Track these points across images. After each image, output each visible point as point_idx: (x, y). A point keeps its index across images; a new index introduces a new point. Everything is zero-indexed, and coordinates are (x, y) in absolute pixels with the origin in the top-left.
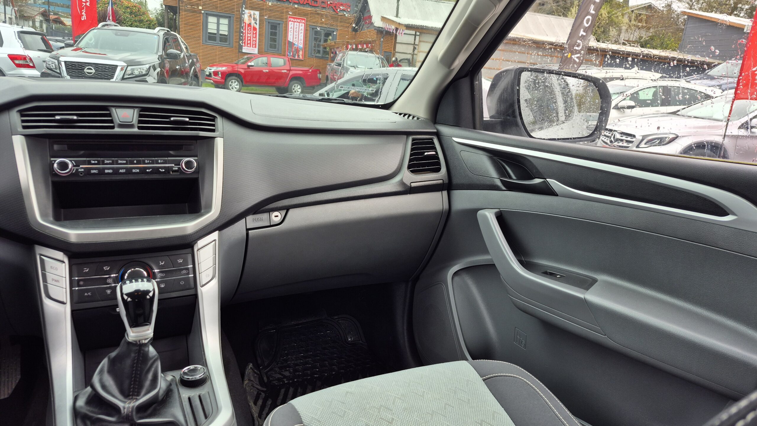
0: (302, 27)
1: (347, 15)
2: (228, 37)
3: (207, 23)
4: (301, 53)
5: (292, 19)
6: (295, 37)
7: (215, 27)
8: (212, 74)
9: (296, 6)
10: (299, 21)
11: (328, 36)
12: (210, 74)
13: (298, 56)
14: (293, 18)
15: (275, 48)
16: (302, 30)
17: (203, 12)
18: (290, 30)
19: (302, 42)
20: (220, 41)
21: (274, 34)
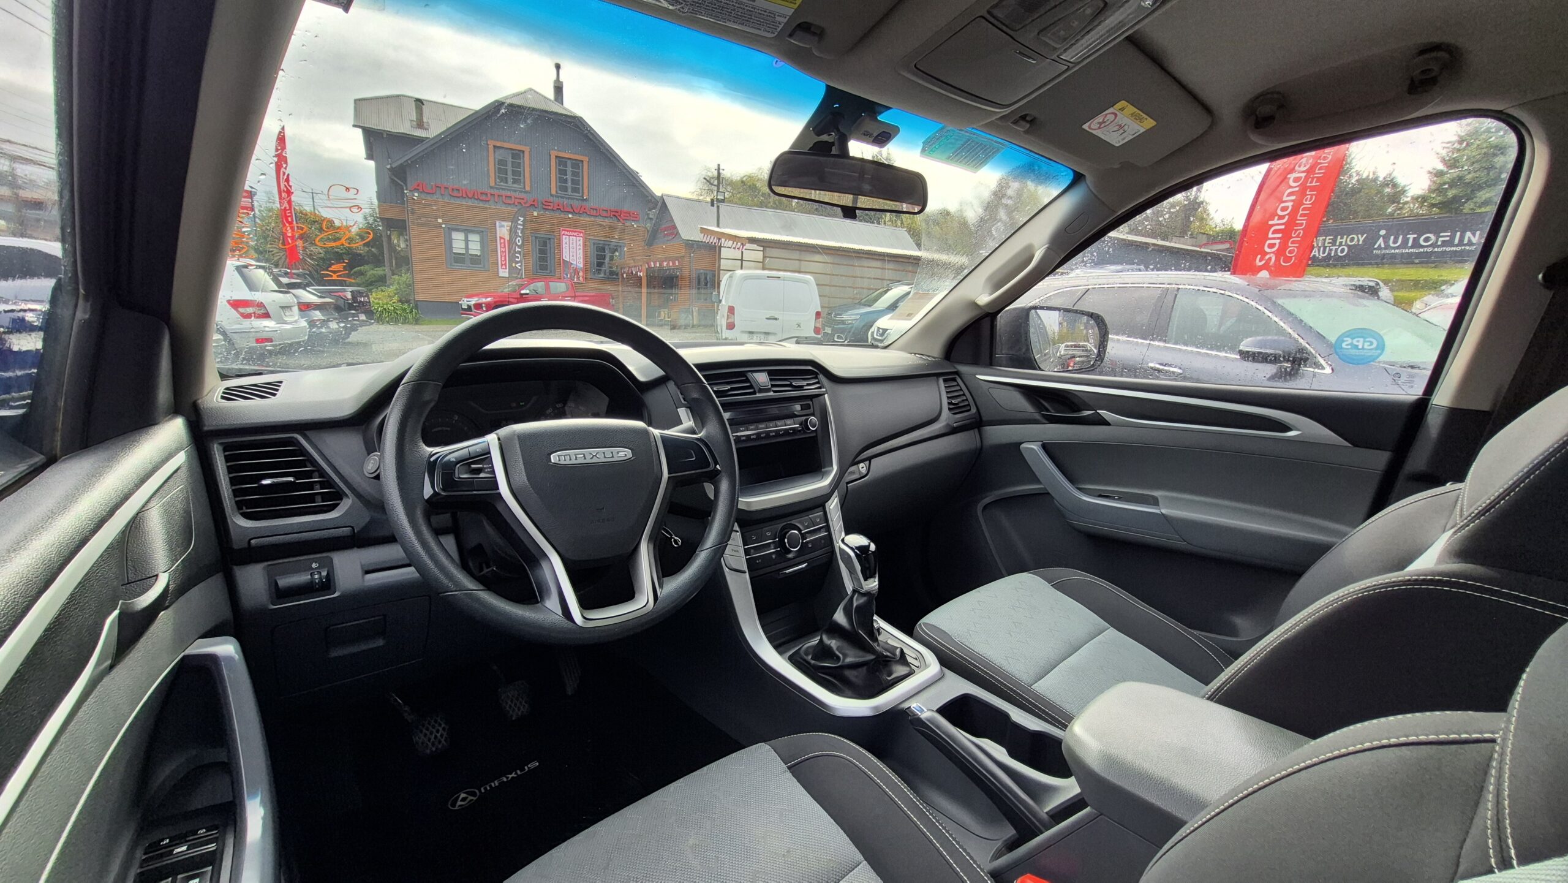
0: (580, 241)
1: (635, 226)
2: (481, 258)
3: (451, 240)
4: (581, 274)
5: (566, 233)
6: (571, 254)
7: (462, 245)
8: (472, 307)
9: (570, 216)
10: (576, 234)
11: (614, 253)
12: (469, 308)
13: (578, 278)
14: (567, 231)
15: (547, 270)
16: (580, 245)
17: (443, 226)
18: (564, 246)
19: (582, 260)
20: (472, 264)
21: (542, 252)
